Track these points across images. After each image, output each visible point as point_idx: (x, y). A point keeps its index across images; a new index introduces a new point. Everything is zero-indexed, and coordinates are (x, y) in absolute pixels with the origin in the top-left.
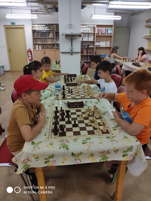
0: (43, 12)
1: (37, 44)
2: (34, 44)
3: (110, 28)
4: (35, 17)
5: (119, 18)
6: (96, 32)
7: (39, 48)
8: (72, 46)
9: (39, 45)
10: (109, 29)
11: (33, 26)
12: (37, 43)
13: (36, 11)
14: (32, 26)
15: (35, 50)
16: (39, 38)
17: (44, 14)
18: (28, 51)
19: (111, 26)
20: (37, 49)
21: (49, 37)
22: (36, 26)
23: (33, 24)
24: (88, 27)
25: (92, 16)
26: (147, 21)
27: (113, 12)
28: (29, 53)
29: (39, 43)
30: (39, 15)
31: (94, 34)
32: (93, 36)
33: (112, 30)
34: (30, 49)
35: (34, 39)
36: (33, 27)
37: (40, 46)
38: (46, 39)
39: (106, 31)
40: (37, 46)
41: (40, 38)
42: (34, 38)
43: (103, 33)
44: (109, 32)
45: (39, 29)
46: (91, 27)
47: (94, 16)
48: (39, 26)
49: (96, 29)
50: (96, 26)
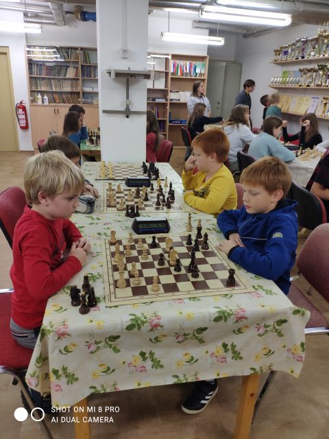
0: (52, 19)
1: (38, 92)
2: (32, 92)
3: (201, 62)
4: (35, 29)
5: (219, 41)
6: (171, 70)
7: (43, 101)
8: (128, 98)
9: (42, 93)
10: (198, 64)
11: (30, 49)
12: (39, 89)
13: (37, 16)
14: (28, 49)
15: (34, 104)
16: (43, 79)
17: (55, 24)
18: (18, 108)
19: (202, 58)
20: (40, 102)
21: (67, 76)
22: (37, 50)
23: (29, 46)
24: (154, 58)
25: (162, 35)
26: (275, 51)
27: (206, 28)
28: (20, 110)
29: (43, 89)
30: (44, 26)
31: (167, 74)
32: (164, 79)
33: (204, 66)
34: (21, 103)
35: (33, 80)
36: (28, 51)
37: (45, 97)
38: (59, 80)
39: (192, 70)
40: (39, 96)
41: (45, 78)
42: (31, 78)
43: (186, 73)
44: (198, 71)
45: (44, 58)
46: (159, 58)
47: (166, 34)
48: (45, 50)
49: (171, 63)
50: (170, 57)
